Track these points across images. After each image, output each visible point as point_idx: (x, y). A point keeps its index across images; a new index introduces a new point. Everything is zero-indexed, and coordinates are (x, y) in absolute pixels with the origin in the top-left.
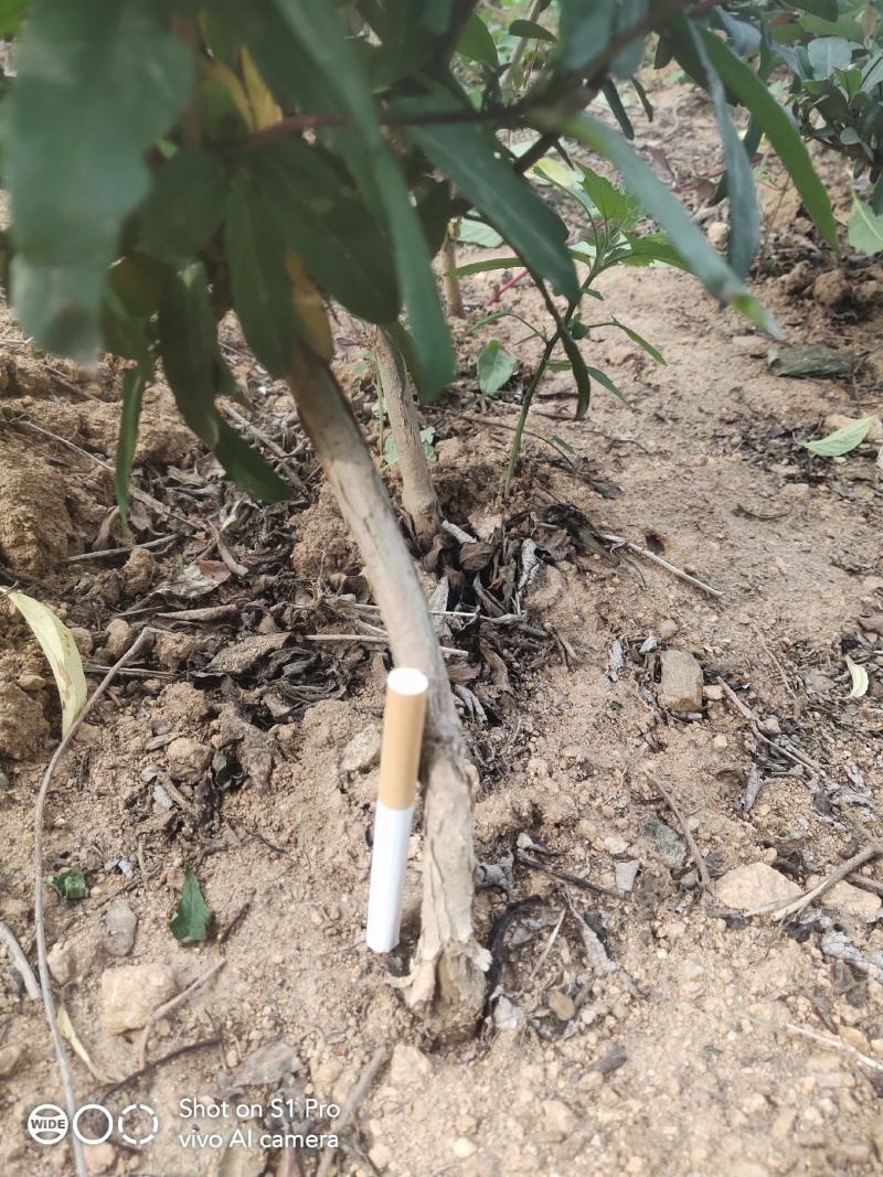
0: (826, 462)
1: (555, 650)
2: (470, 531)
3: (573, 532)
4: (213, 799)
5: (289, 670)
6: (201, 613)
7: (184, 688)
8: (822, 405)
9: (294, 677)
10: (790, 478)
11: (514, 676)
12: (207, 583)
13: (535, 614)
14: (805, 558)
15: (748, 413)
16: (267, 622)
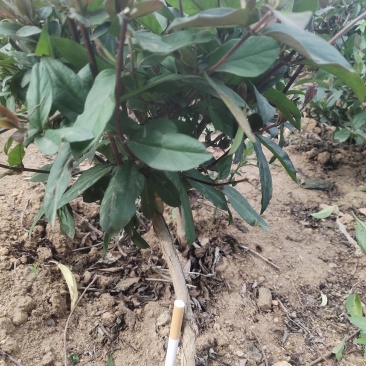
0: (319, 221)
1: (224, 286)
2: (199, 243)
3: (232, 245)
4: (116, 333)
5: (139, 290)
6: (112, 269)
7: (107, 295)
8: (319, 200)
9: (141, 293)
10: (306, 226)
11: (211, 295)
12: (114, 259)
13: (218, 273)
14: (309, 255)
15: (293, 202)
16: (133, 273)
